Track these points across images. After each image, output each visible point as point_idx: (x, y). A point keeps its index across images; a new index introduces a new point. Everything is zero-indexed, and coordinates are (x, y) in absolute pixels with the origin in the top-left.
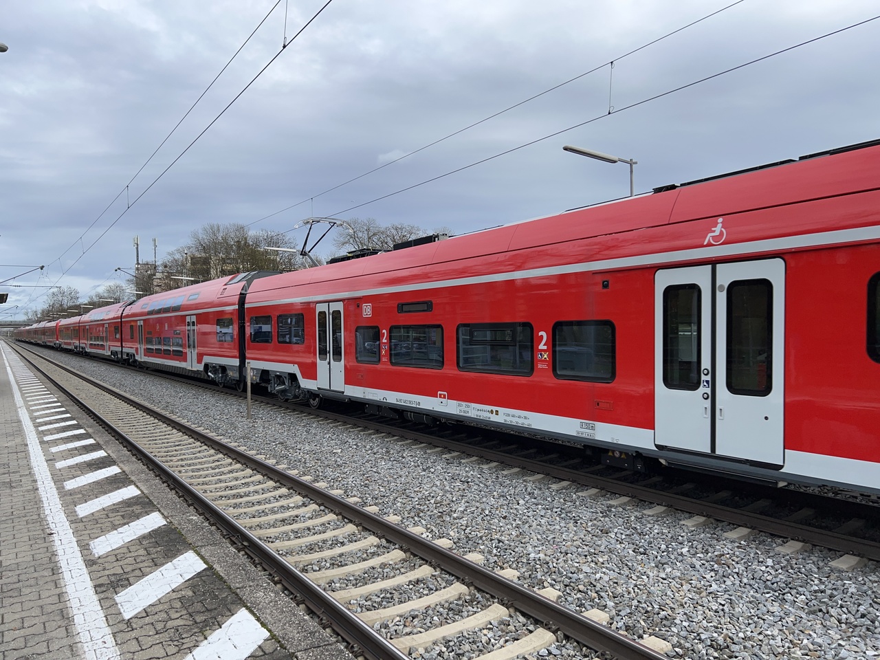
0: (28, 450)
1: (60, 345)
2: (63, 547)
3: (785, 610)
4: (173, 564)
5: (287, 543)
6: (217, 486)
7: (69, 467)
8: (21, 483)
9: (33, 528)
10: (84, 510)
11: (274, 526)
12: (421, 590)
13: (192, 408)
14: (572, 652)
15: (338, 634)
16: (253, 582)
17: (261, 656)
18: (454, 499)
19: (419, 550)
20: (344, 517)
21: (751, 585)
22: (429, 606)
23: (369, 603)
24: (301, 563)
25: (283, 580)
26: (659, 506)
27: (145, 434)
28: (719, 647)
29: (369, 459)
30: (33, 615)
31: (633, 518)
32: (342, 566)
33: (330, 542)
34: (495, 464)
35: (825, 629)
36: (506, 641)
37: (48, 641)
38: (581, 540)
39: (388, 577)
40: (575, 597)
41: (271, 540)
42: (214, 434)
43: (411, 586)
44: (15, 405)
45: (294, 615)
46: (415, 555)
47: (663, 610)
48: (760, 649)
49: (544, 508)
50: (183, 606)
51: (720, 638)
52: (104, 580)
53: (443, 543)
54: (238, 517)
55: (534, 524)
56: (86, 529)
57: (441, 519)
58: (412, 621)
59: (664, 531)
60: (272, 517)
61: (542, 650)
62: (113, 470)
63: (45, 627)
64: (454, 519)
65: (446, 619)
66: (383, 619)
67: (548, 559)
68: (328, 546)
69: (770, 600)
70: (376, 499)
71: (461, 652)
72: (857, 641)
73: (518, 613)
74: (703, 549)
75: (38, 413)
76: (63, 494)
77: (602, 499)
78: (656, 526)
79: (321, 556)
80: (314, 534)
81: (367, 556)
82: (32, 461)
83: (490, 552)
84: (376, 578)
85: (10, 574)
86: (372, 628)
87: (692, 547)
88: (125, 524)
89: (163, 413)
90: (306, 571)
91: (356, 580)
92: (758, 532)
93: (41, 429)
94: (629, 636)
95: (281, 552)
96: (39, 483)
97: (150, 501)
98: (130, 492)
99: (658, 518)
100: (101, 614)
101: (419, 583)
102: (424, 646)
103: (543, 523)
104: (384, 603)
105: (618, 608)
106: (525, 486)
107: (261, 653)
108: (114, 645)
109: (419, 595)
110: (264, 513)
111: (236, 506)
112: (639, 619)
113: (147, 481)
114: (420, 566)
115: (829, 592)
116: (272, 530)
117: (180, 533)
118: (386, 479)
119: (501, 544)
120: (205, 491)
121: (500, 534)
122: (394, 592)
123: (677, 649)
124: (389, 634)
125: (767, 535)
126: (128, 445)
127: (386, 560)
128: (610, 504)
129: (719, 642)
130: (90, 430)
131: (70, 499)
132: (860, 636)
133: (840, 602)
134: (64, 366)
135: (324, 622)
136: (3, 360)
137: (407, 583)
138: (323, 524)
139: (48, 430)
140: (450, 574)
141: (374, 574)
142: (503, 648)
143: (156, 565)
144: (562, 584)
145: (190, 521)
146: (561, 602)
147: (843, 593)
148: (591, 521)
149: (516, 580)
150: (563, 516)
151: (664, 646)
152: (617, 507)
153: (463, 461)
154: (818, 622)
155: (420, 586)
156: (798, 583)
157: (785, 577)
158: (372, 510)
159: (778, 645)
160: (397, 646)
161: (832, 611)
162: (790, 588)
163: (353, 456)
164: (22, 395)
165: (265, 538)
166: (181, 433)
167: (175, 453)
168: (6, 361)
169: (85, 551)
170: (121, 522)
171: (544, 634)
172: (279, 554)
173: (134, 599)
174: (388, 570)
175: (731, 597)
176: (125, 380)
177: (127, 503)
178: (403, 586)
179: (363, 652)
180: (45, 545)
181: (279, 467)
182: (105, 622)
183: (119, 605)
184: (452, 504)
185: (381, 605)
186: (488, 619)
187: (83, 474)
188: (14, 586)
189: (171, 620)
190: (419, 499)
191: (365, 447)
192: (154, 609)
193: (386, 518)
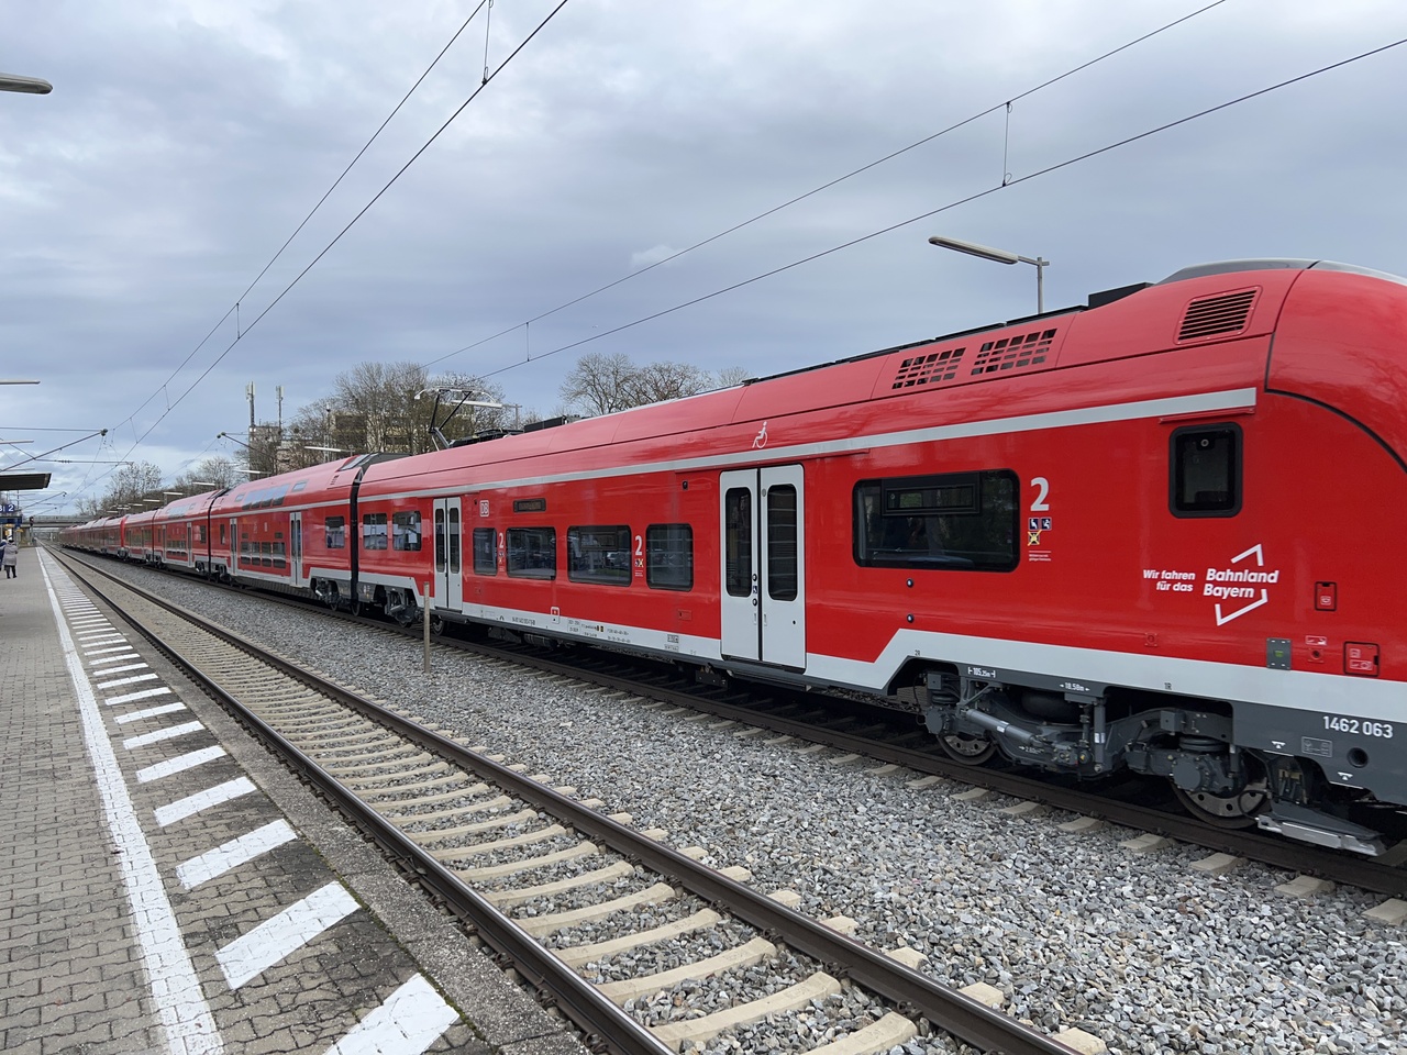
0: (81, 720)
1: (126, 554)
2: (134, 873)
3: (1291, 988)
4: (308, 903)
5: (486, 871)
6: (377, 778)
7: (146, 747)
8: (69, 772)
9: (88, 843)
10: (167, 815)
11: (466, 843)
12: (700, 949)
13: (338, 655)
14: (943, 1051)
15: (567, 1018)
16: (432, 932)
17: (446, 1050)
18: (753, 803)
19: (696, 884)
20: (577, 831)
21: (1234, 948)
22: (713, 975)
23: (617, 968)
24: (508, 903)
25: (480, 929)
26: (1085, 818)
27: (262, 695)
28: (1182, 1047)
29: (617, 737)
30: (87, 980)
31: (1041, 837)
32: (573, 908)
33: (555, 870)
34: (818, 747)
35: (1357, 1020)
36: (837, 1033)
37: (110, 1023)
38: (957, 872)
39: (646, 927)
40: (948, 963)
41: (460, 865)
42: (372, 696)
43: (684, 942)
44: (61, 648)
45: (498, 985)
46: (690, 893)
47: (1092, 987)
48: (1249, 1051)
49: (898, 820)
50: (323, 969)
51: (1184, 1033)
52: (199, 927)
53: (736, 874)
54: (409, 828)
55: (882, 844)
56: (172, 845)
57: (731, 836)
58: (685, 998)
59: (1093, 858)
60: (462, 830)
61: (895, 1049)
62: (214, 753)
63: (105, 1000)
64: (753, 835)
65: (740, 995)
66: (639, 995)
67: (904, 900)
68: (551, 876)
69: (1266, 971)
70: (628, 802)
71: (763, 1048)
73: (855, 988)
74: (1157, 888)
75: (96, 662)
76: (135, 789)
77: (992, 805)
78: (1080, 850)
79: (540, 892)
80: (530, 857)
81: (614, 892)
82: (87, 737)
83: (810, 889)
84: (629, 929)
85: (52, 915)
86: (621, 1007)
87: (1138, 884)
88: (231, 838)
89: (292, 662)
90: (517, 916)
91: (596, 930)
92: (1246, 861)
93: (101, 686)
94: (1036, 1027)
95: (476, 885)
96: (98, 772)
97: (271, 801)
98: (240, 787)
99: (1083, 838)
100: (194, 980)
101: (697, 937)
102: (704, 1038)
103: (897, 843)
105: (1019, 982)
106: (867, 783)
107: (446, 1046)
108: (215, 1029)
109: (696, 957)
110: (450, 823)
111: (405, 811)
112: (1051, 1000)
113: (266, 769)
114: (698, 910)
115: (1363, 959)
116: (463, 849)
117: (318, 853)
118: (643, 770)
119: (828, 876)
120: (357, 788)
121: (826, 859)
122: (657, 951)
123: (1114, 1050)
124: (648, 1019)
125: (1261, 865)
126: (235, 713)
127: (644, 899)
128: (1004, 814)
129: (1183, 1039)
130: (178, 689)
131: (147, 798)
133: (1381, 976)
134: (137, 587)
135: (544, 997)
136: (43, 577)
137: (678, 938)
138: (544, 841)
139: (113, 689)
140: (746, 923)
141: (625, 922)
142: (831, 1044)
143: (280, 904)
144: (926, 942)
145: (333, 834)
146: (925, 971)
147: (1387, 961)
148: (973, 840)
149: (852, 935)
150: (928, 831)
151: (1093, 1045)
152: (1016, 818)
153: (766, 742)
154: (1344, 1007)
155: (699, 942)
157: (1292, 934)
158: (621, 819)
159: (1279, 1044)
160: (662, 1036)
161: (1370, 991)
162: (1300, 953)
163: (591, 732)
164: (72, 632)
165: (452, 863)
166: (319, 695)
167: (309, 725)
168: (47, 580)
169: (170, 880)
170: (227, 834)
171: (898, 1022)
172: (473, 888)
173: (246, 957)
174: (646, 916)
175: (1203, 967)
176: (232, 610)
177: (236, 805)
178: (671, 941)
179: (607, 1046)
180: (107, 870)
181: (473, 749)
182: (201, 992)
183: (223, 966)
184: (750, 811)
185: (636, 972)
186: (807, 996)
187: (166, 758)
188: (59, 935)
189: (304, 990)
190: (696, 802)
191: (611, 718)
192: (277, 974)
193: (644, 832)
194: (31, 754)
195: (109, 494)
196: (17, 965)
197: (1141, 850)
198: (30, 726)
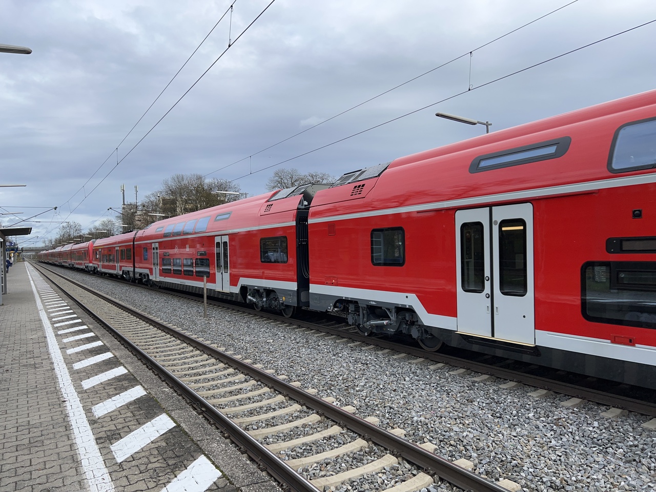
0: (47, 341)
2: (73, 411)
3: (607, 460)
4: (152, 423)
5: (233, 409)
6: (183, 367)
7: (77, 353)
8: (42, 365)
9: (51, 397)
10: (87, 384)
11: (224, 396)
12: (333, 444)
13: (164, 310)
14: (445, 490)
15: (271, 476)
16: (209, 436)
18: (357, 377)
19: (331, 414)
20: (275, 390)
21: (581, 442)
22: (339, 456)
23: (294, 453)
24: (244, 424)
25: (231, 436)
26: (512, 382)
27: (130, 329)
28: (557, 487)
29: (293, 347)
30: (52, 459)
31: (491, 391)
32: (274, 426)
33: (265, 409)
34: (387, 351)
35: (638, 474)
36: (396, 482)
37: (63, 478)
38: (452, 407)
39: (308, 434)
40: (448, 449)
41: (222, 407)
42: (180, 329)
43: (325, 441)
44: (37, 308)
45: (239, 460)
46: (328, 418)
47: (514, 460)
48: (588, 489)
49: (424, 384)
50: (159, 453)
51: (557, 481)
52: (103, 435)
53: (349, 409)
54: (198, 390)
55: (417, 395)
56: (89, 398)
57: (347, 392)
58: (326, 467)
59: (515, 400)
60: (222, 390)
61: (423, 489)
62: (108, 355)
63: (61, 468)
64: (357, 391)
65: (351, 465)
66: (305, 465)
67: (427, 421)
68: (264, 411)
69: (596, 452)
70: (299, 377)
71: (362, 490)
73: (405, 461)
74: (545, 414)
75: (54, 314)
76: (72, 372)
77: (468, 376)
78: (509, 397)
79: (259, 419)
80: (253, 402)
81: (293, 418)
82: (50, 349)
83: (384, 416)
84: (299, 435)
85: (35, 430)
86: (297, 471)
87: (536, 412)
88: (117, 394)
89: (143, 313)
90: (248, 430)
91: (285, 436)
92: (587, 401)
93: (56, 325)
94: (488, 479)
95: (229, 416)
96: (55, 365)
97: (135, 377)
98: (120, 371)
99: (510, 391)
100: (101, 459)
101: (331, 439)
102: (334, 485)
103: (424, 395)
104: (305, 453)
105: (480, 458)
106: (410, 367)
107: (216, 488)
108: (111, 481)
109: (331, 448)
110: (217, 387)
111: (196, 382)
112: (496, 466)
113: (132, 363)
114: (332, 426)
115: (641, 446)
116: (223, 399)
117: (156, 401)
118: (306, 362)
119: (392, 410)
120: (174, 371)
121: (391, 402)
122: (313, 445)
123: (525, 489)
124: (309, 476)
125: (594, 403)
126: (117, 337)
127: (306, 422)
128: (474, 381)
129: (557, 484)
130: (91, 326)
131: (78, 376)
133: (649, 454)
135: (261, 467)
136: (28, 275)
137: (322, 439)
138: (260, 395)
139: (61, 326)
140: (354, 432)
141: (298, 432)
142: (394, 487)
143: (139, 424)
144: (437, 440)
145: (163, 392)
146: (437, 453)
147: (652, 447)
148: (459, 393)
149: (403, 437)
150: (438, 389)
151: (515, 487)
152: (479, 382)
153: (363, 348)
154: (632, 469)
155: (332, 441)
156: (618, 439)
157: (608, 435)
158: (296, 384)
159: (601, 486)
160: (313, 484)
161: (644, 461)
163: (281, 345)
164: (42, 301)
165: (218, 405)
166: (156, 329)
167: (151, 343)
168: (30, 277)
169: (89, 414)
170: (114, 393)
171: (424, 477)
173: (124, 448)
174: (308, 429)
175: (566, 450)
176: (115, 289)
177: (119, 379)
178: (319, 441)
179: (290, 489)
180: (60, 409)
181: (227, 353)
182: (104, 464)
183: (114, 452)
184: (355, 380)
185: (303, 455)
186: (382, 465)
187: (86, 358)
188: (39, 439)
189: (151, 463)
190: (330, 376)
191: (291, 338)
192: (139, 456)
193: (306, 390)
194: (25, 357)
195: (58, 237)
196: (20, 453)
197: (537, 397)
198: (23, 344)
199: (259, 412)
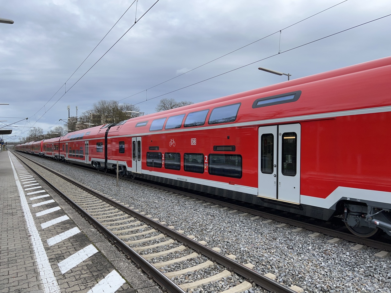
0: (20, 199)
2: (35, 242)
3: (354, 275)
4: (84, 250)
5: (133, 242)
6: (103, 216)
7: (38, 207)
8: (17, 213)
9: (22, 233)
10: (44, 226)
11: (128, 234)
12: (193, 263)
13: (92, 181)
14: (259, 292)
15: (156, 282)
16: (118, 258)
17: (122, 291)
18: (208, 223)
19: (192, 246)
20: (159, 231)
21: (339, 264)
22: (196, 271)
23: (169, 269)
24: (140, 251)
25: (132, 258)
26: (299, 228)
27: (71, 193)
28: (324, 291)
29: (170, 205)
30: (22, 271)
31: (287, 233)
32: (158, 252)
33: (153, 242)
34: (226, 208)
35: (372, 283)
36: (230, 287)
37: (28, 283)
38: (264, 243)
39: (178, 257)
40: (261, 267)
41: (126, 240)
42: (102, 193)
43: (188, 262)
44: (15, 179)
45: (137, 273)
46: (190, 248)
47: (300, 274)
48: (343, 292)
49: (248, 228)
50: (88, 268)
51: (325, 287)
52: (53, 256)
53: (203, 243)
54: (112, 230)
55: (243, 235)
56: (46, 234)
57: (202, 232)
58: (188, 277)
59: (301, 239)
60: (127, 230)
61: (246, 291)
62: (58, 208)
63: (27, 276)
64: (208, 232)
65: (203, 276)
66: (176, 276)
67: (249, 250)
69: (348, 270)
70: (173, 223)
71: (210, 291)
72: (386, 289)
73: (235, 274)
74: (318, 247)
75: (25, 183)
76: (35, 218)
77: (274, 224)
78: (297, 237)
79: (148, 248)
80: (146, 238)
81: (169, 248)
82: (22, 204)
83: (223, 247)
84: (173, 258)
85: (12, 253)
86: (171, 279)
87: (313, 246)
88: (62, 232)
89: (80, 183)
90: (142, 254)
91: (164, 258)
92: (343, 240)
93: (26, 190)
94: (285, 285)
95: (131, 246)
96: (25, 213)
97: (74, 222)
98: (65, 218)
99: (298, 233)
100: (52, 271)
101: (192, 260)
102: (193, 288)
103: (247, 235)
104: (176, 269)
105: (280, 273)
106: (239, 218)
107: (122, 290)
108: (57, 285)
109: (191, 266)
110: (124, 228)
111: (111, 225)
112: (289, 278)
113: (72, 213)
114: (192, 253)
115: (374, 267)
116: (127, 236)
117: (87, 236)
118: (177, 214)
119: (228, 243)
120: (98, 218)
121: (228, 239)
122: (181, 264)
123: (306, 291)
124: (178, 283)
125: (347, 241)
126: (64, 197)
127: (177, 250)
128: (277, 227)
129: (325, 289)
130: (47, 191)
131: (39, 221)
132: (388, 287)
133: (379, 272)
134: (36, 162)
135: (149, 276)
137: (186, 260)
138: (150, 234)
139: (29, 190)
140: (205, 256)
141: (172, 256)
142: (228, 290)
143: (76, 250)
144: (255, 262)
145: (91, 231)
146: (255, 270)
147: (381, 268)
148: (268, 234)
149: (235, 260)
150: (256, 231)
151: (300, 290)
152: (280, 228)
153: (212, 207)
154: (369, 280)
156: (360, 263)
157: (355, 260)
158: (171, 227)
159: (351, 290)
160: (181, 287)
161: (375, 276)
162: (357, 265)
163: (163, 204)
164: (18, 175)
165: (124, 239)
166: (87, 193)
167: (84, 201)
168: (10, 160)
169: (45, 244)
170: (61, 231)
171: (247, 283)
172: (130, 246)
173: (66, 265)
174: (178, 254)
175: (330, 269)
176: (63, 169)
177: (64, 223)
178: (185, 261)
179: (167, 290)
180: (27, 241)
181: (130, 208)
182: (54, 275)
183: (60, 267)
184: (207, 226)
185: (175, 270)
186: (222, 276)
187: (44, 210)
188: (14, 258)
189: (83, 274)
190: (192, 223)
191: (169, 200)
192: (75, 270)
193: (177, 231)
194: (6, 208)
195: (28, 136)
196: (2, 267)
197: (314, 237)
198: (6, 201)
199: (149, 244)
